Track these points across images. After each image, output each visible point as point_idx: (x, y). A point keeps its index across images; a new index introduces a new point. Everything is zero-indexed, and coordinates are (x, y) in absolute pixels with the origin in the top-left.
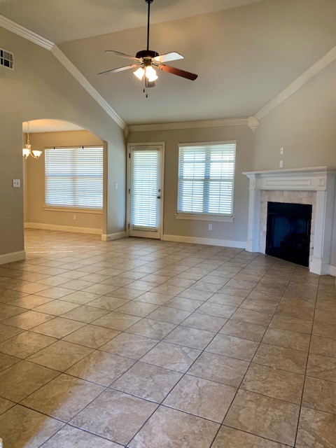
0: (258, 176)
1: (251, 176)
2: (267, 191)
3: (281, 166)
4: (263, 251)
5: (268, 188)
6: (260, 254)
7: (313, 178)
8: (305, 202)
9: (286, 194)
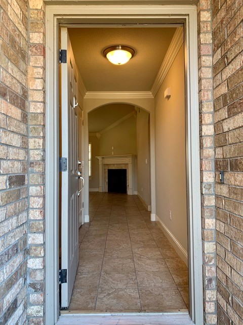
0: (103, 158)
1: (100, 158)
2: (107, 165)
3: (113, 154)
4: (107, 191)
5: (107, 163)
6: (105, 193)
7: (127, 159)
8: (124, 168)
9: (115, 165)
